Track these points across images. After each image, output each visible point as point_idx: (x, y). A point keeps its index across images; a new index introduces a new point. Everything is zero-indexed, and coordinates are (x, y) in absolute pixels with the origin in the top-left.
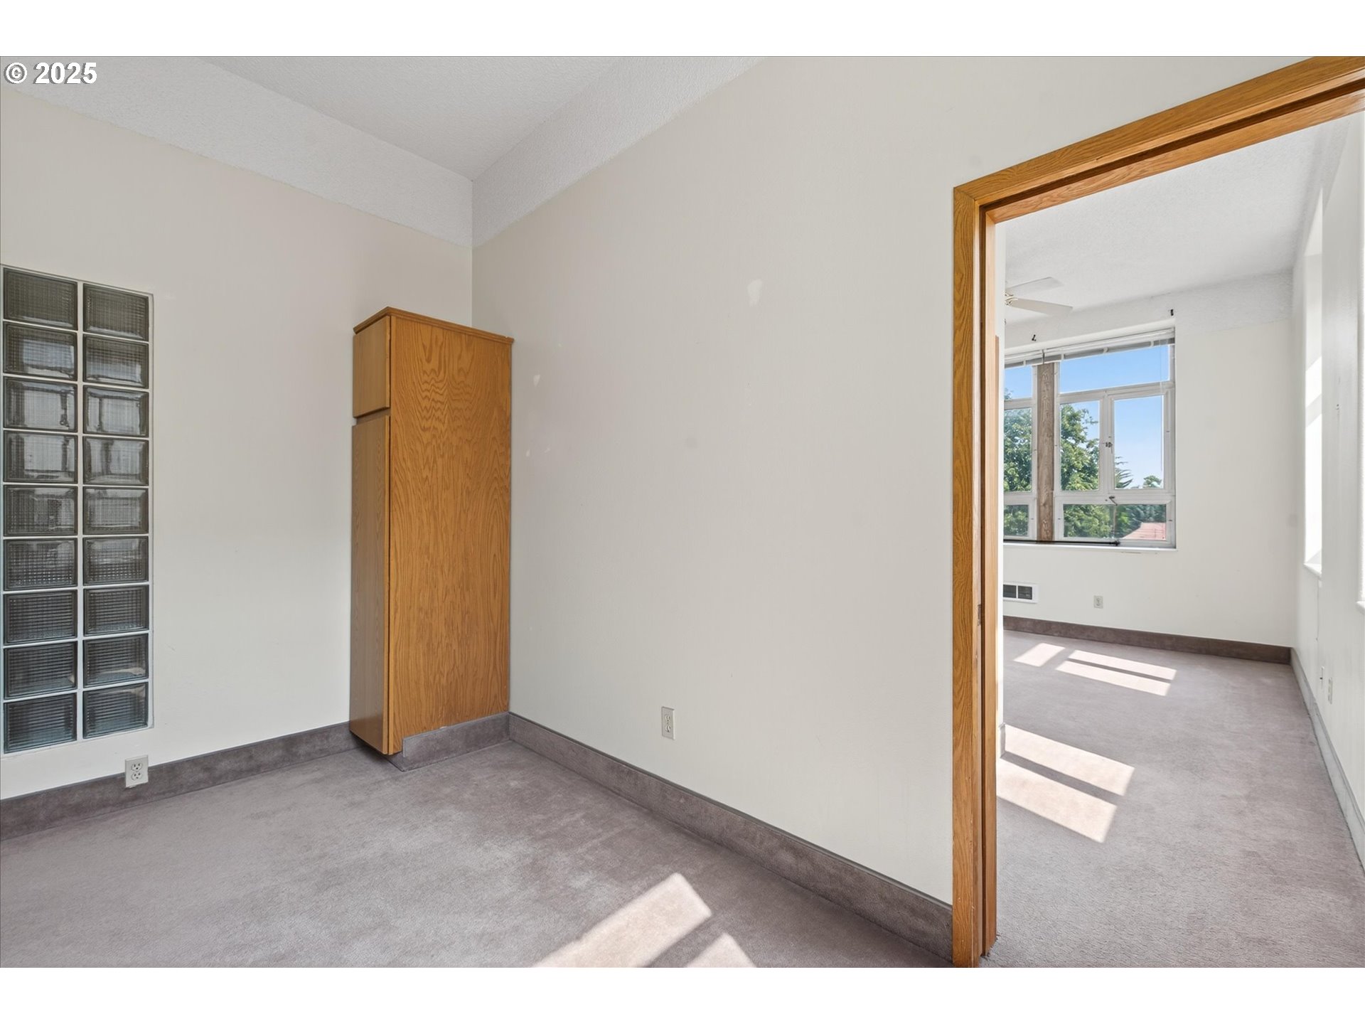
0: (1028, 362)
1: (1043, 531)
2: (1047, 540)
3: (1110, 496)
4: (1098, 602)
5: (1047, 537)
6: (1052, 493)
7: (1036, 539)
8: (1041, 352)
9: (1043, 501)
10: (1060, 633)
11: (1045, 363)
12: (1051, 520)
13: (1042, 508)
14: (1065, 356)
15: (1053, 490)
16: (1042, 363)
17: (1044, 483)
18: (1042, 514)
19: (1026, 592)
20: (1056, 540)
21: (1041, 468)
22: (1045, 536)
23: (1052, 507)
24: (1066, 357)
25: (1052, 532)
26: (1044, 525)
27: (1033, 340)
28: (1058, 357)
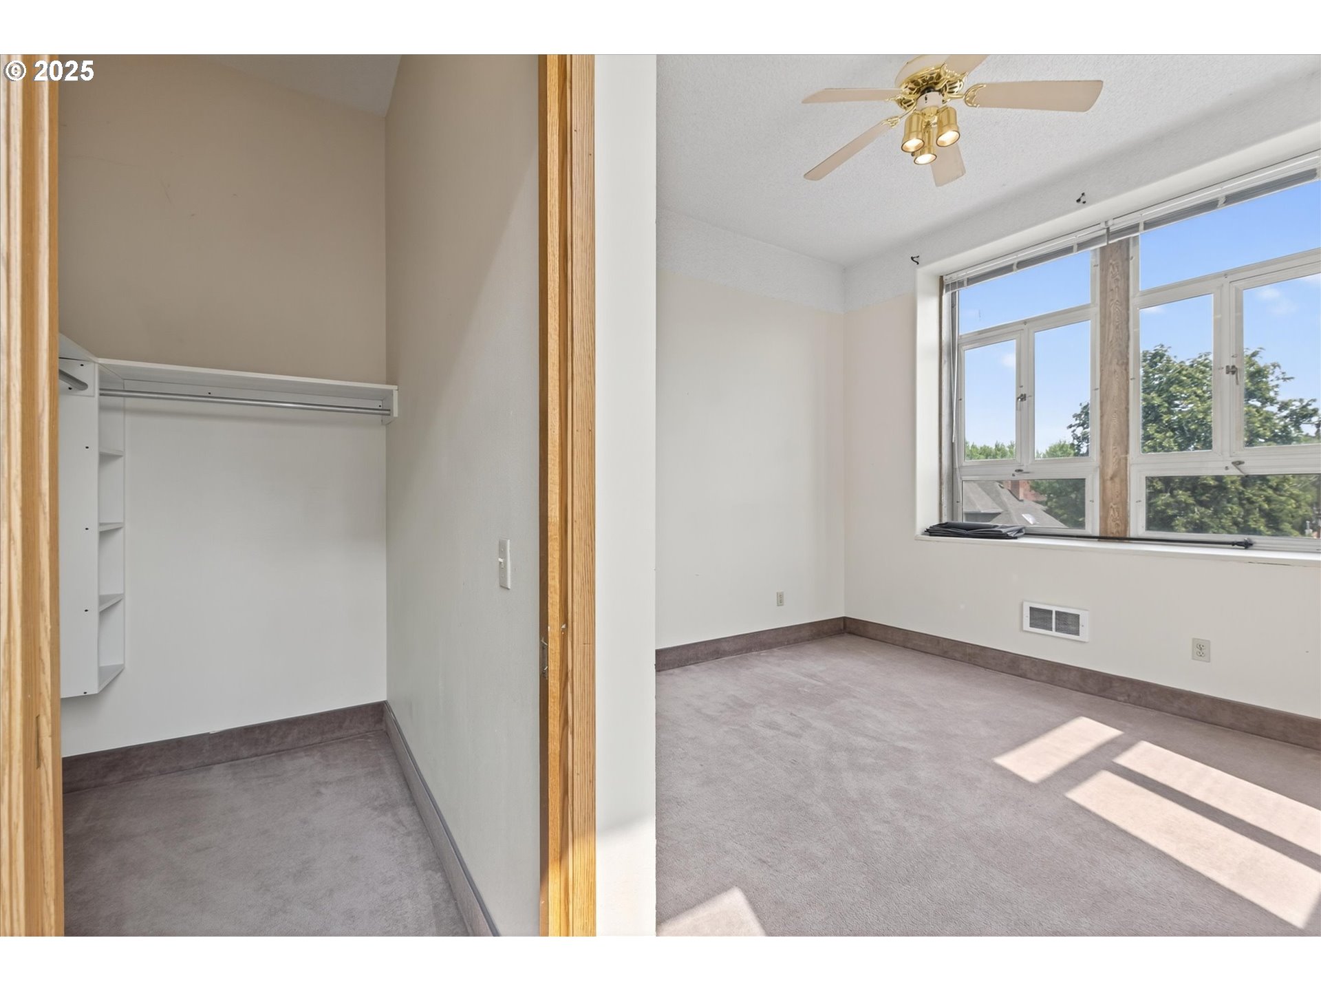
0: (1082, 246)
1: (1110, 521)
2: (1117, 535)
3: (1234, 459)
4: (1201, 650)
5: (1118, 532)
6: (1126, 459)
7: (1097, 533)
8: (1103, 225)
9: (1110, 471)
10: (1129, 696)
11: (1110, 242)
12: (1124, 504)
13: (1109, 483)
14: (1145, 224)
15: (1127, 452)
16: (1105, 244)
17: (1111, 441)
18: (1109, 493)
19: (1068, 623)
20: (1132, 534)
21: (1106, 417)
22: (1113, 530)
23: (1125, 482)
24: (1148, 225)
25: (1126, 523)
26: (1112, 513)
27: (1079, 201)
28: (1135, 228)
